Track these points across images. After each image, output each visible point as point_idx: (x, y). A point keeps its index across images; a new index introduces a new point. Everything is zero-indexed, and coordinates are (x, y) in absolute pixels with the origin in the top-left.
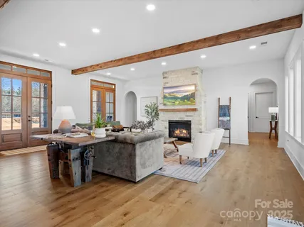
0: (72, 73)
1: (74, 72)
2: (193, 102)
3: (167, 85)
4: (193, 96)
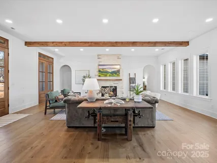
0: (25, 45)
1: (28, 44)
3: (100, 64)
4: (118, 71)
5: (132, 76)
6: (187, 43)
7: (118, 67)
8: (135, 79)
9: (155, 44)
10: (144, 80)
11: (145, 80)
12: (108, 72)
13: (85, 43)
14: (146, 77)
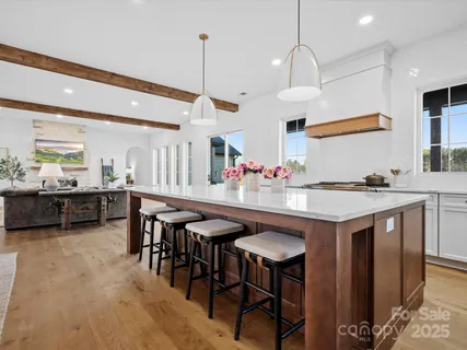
2: (81, 161)
3: (40, 137)
4: (81, 154)
5: (107, 163)
6: (177, 127)
7: (81, 147)
8: (112, 168)
10: (128, 171)
11: (132, 171)
12: (57, 155)
14: (133, 167)
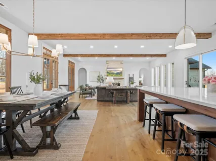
0: (64, 56)
2: (121, 75)
3: (109, 67)
4: (121, 73)
5: (131, 76)
6: (165, 56)
7: (121, 69)
8: (133, 78)
9: (145, 56)
10: (140, 79)
11: (142, 79)
12: (113, 73)
13: (101, 55)
14: (142, 77)
